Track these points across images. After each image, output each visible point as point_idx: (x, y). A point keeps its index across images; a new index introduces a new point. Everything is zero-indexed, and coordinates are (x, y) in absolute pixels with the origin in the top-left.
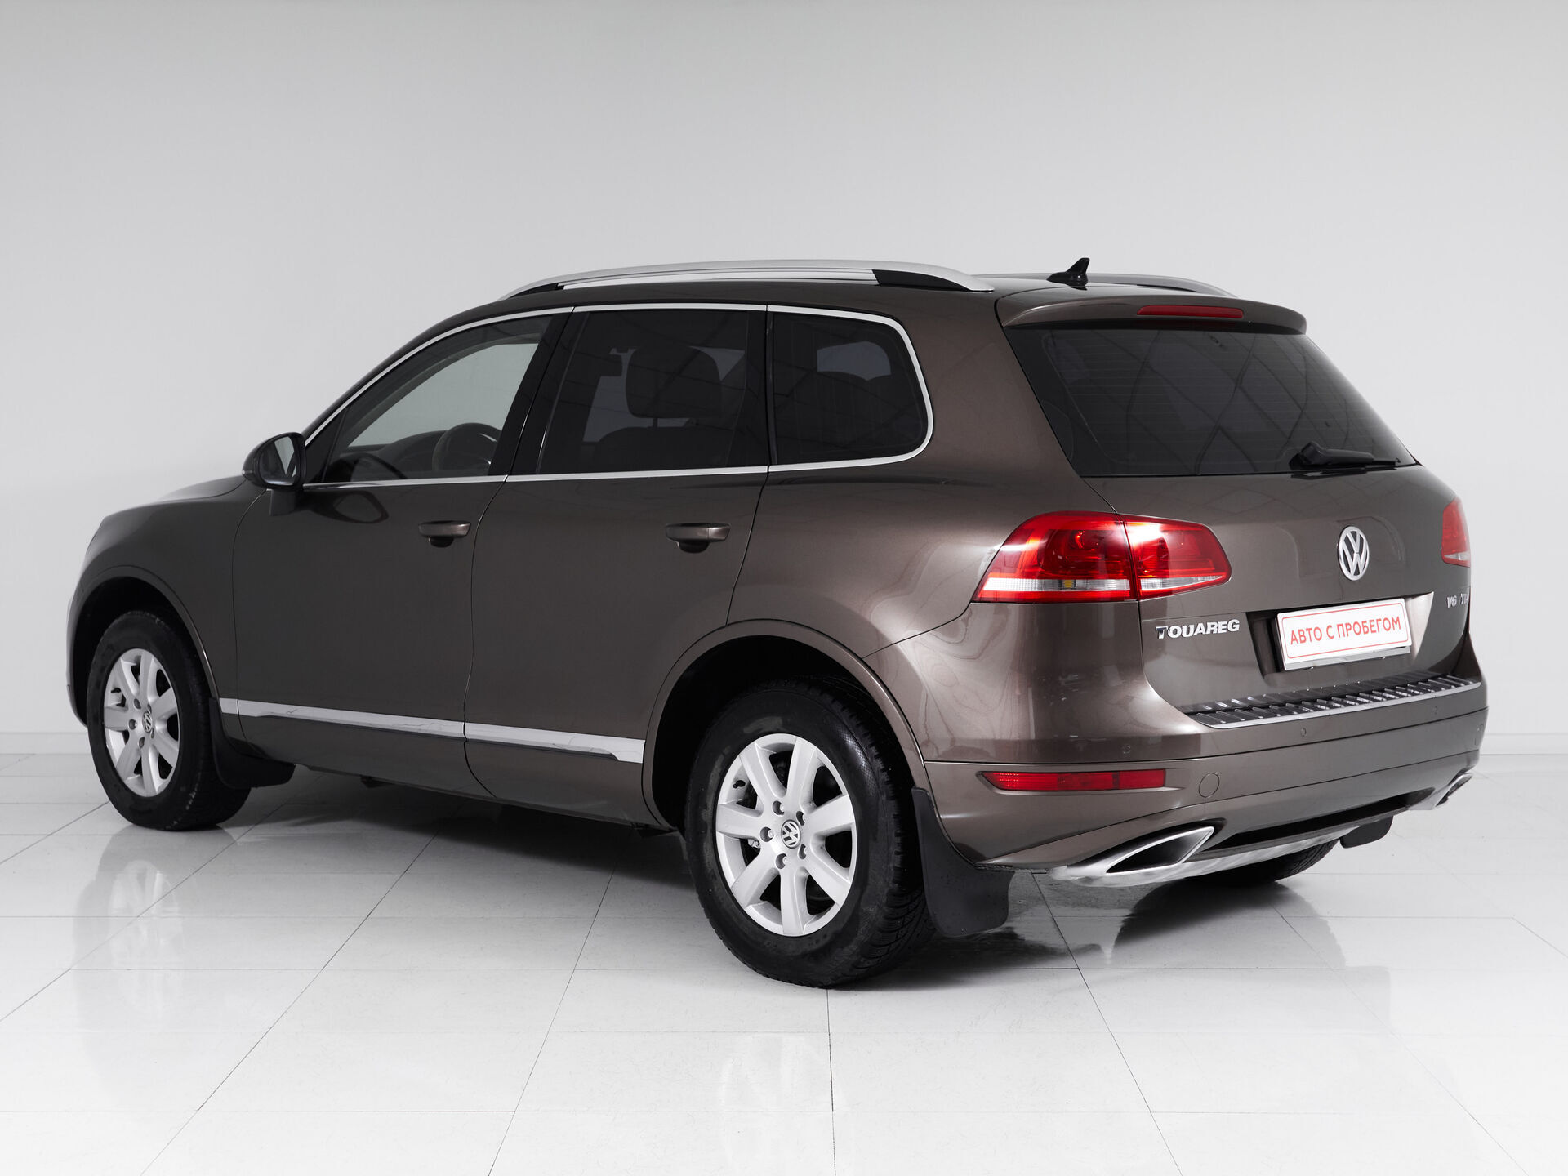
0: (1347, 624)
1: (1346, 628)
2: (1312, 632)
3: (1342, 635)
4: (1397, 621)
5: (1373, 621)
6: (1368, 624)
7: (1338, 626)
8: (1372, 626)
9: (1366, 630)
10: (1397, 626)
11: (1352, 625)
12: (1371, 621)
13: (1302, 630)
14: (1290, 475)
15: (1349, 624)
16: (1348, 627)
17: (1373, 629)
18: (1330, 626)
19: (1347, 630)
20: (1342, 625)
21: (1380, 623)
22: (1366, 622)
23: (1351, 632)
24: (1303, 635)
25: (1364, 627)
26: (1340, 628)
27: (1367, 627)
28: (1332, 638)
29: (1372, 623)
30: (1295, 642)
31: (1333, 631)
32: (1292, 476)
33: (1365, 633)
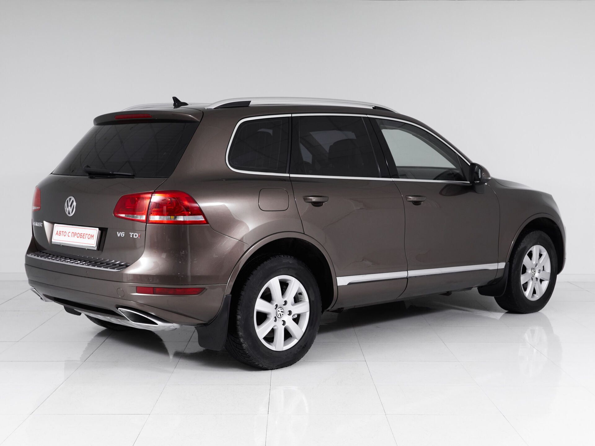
0: (75, 233)
1: (75, 234)
2: (63, 233)
3: (72, 236)
4: (93, 236)
5: (85, 234)
6: (82, 235)
7: (72, 233)
8: (84, 236)
9: (81, 236)
10: (92, 238)
11: (77, 234)
12: (84, 234)
13: (61, 232)
14: (88, 177)
15: (76, 233)
16: (76, 234)
17: (84, 237)
18: (70, 232)
19: (75, 235)
20: (73, 233)
21: (87, 235)
22: (82, 234)
23: (76, 236)
24: (60, 233)
25: (81, 235)
26: (73, 234)
27: (82, 236)
28: (69, 236)
29: (84, 235)
30: (57, 235)
31: (70, 234)
32: (89, 178)
33: (80, 237)
